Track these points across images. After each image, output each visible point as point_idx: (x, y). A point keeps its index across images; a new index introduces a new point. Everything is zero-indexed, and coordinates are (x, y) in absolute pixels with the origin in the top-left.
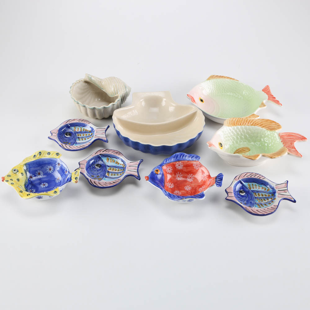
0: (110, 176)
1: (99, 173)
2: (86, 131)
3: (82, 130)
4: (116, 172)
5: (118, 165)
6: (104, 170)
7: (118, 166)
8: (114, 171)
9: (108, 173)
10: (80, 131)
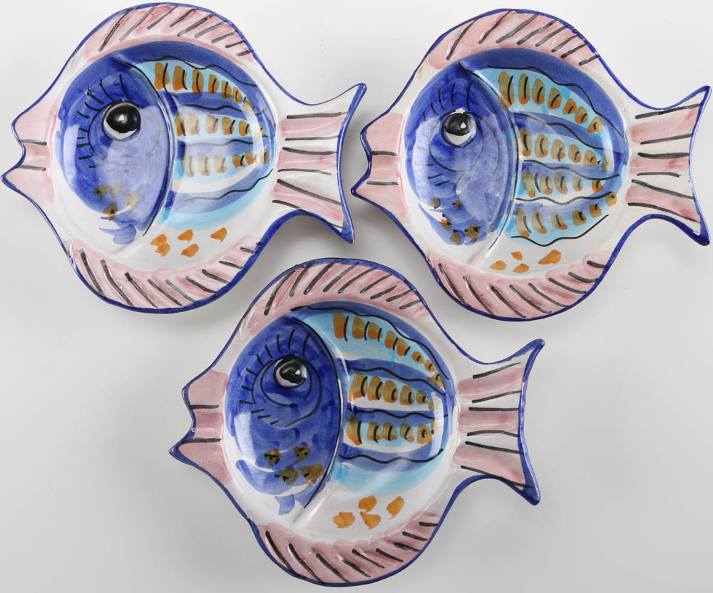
0: (367, 445)
1: (306, 427)
2: (225, 95)
3: (205, 89)
4: (397, 407)
5: (399, 360)
6: (325, 400)
7: (403, 367)
8: (381, 404)
9: (352, 420)
10: (190, 90)
